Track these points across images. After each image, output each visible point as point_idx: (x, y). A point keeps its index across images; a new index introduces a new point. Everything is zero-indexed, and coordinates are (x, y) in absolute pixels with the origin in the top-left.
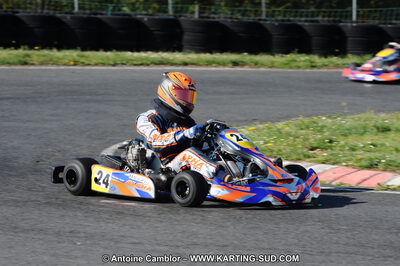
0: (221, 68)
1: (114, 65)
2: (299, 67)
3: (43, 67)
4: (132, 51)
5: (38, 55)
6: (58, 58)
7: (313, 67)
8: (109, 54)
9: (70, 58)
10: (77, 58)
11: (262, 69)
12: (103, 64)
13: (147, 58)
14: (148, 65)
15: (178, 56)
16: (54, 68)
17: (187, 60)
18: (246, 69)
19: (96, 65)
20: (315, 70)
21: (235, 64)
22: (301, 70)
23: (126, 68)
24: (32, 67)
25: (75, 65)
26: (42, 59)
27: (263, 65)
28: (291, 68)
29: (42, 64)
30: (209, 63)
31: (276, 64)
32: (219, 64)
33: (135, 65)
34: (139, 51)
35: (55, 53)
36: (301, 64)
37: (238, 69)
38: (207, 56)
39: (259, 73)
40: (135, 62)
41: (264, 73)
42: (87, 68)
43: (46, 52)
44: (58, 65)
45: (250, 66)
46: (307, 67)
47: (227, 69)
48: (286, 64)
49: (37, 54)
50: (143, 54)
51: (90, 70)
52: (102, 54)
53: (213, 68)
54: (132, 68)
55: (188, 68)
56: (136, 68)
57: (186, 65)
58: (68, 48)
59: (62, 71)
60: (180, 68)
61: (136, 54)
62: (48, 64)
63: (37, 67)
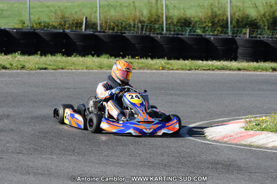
0: (264, 73)
1: (189, 70)
3: (141, 71)
4: (202, 60)
5: (138, 63)
6: (151, 64)
8: (186, 62)
9: (160, 65)
10: (164, 65)
12: (182, 69)
13: (212, 65)
14: (213, 70)
15: (234, 64)
16: (149, 71)
17: (240, 67)
19: (178, 69)
21: (274, 70)
23: (197, 71)
24: (134, 71)
25: (163, 69)
26: (140, 65)
29: (140, 69)
30: (256, 69)
32: (263, 69)
33: (204, 70)
34: (207, 60)
35: (149, 61)
38: (255, 64)
40: (204, 68)
42: (172, 71)
43: (143, 60)
44: (151, 69)
47: (268, 73)
50: (210, 63)
51: (173, 73)
52: (181, 62)
53: (258, 73)
54: (202, 72)
55: (241, 72)
56: (205, 72)
57: (239, 70)
58: (158, 58)
59: (154, 73)
60: (235, 72)
61: (205, 62)
62: (144, 69)
63: (137, 71)
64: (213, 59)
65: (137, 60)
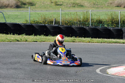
1: (101, 43)
3: (79, 43)
4: (107, 39)
8: (100, 39)
9: (88, 40)
10: (90, 41)
12: (98, 43)
13: (111, 41)
14: (112, 43)
15: (121, 41)
16: (83, 43)
19: (96, 43)
24: (76, 43)
25: (89, 42)
26: (79, 40)
29: (79, 42)
34: (109, 39)
35: (83, 39)
40: (108, 42)
42: (93, 43)
43: (80, 38)
49: (78, 39)
50: (110, 40)
51: (94, 44)
52: (97, 39)
56: (108, 44)
58: (87, 37)
59: (85, 44)
61: (108, 40)
62: (81, 42)
63: (77, 43)
64: (112, 38)
65: (77, 38)
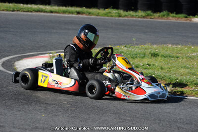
0: (71, 15)
1: (13, 11)
2: (112, 16)
7: (120, 16)
8: (11, 4)
11: (93, 17)
12: (7, 10)
13: (31, 8)
14: (31, 12)
15: (48, 8)
17: (53, 10)
18: (84, 16)
19: (3, 11)
20: (121, 18)
21: (78, 13)
22: (113, 18)
23: (19, 13)
27: (93, 14)
28: (108, 16)
30: (64, 12)
31: (100, 14)
32: (70, 13)
33: (24, 11)
36: (114, 14)
37: (80, 16)
39: (91, 18)
41: (93, 19)
45: (86, 15)
46: (116, 16)
47: (74, 15)
48: (106, 14)
50: (29, 6)
53: (66, 15)
54: (22, 13)
55: (53, 14)
57: (52, 12)
60: (48, 14)
61: (25, 5)
